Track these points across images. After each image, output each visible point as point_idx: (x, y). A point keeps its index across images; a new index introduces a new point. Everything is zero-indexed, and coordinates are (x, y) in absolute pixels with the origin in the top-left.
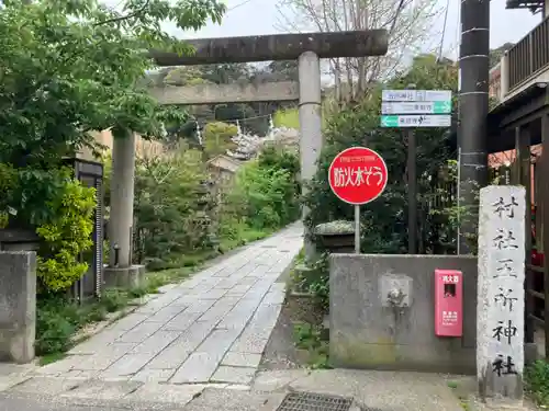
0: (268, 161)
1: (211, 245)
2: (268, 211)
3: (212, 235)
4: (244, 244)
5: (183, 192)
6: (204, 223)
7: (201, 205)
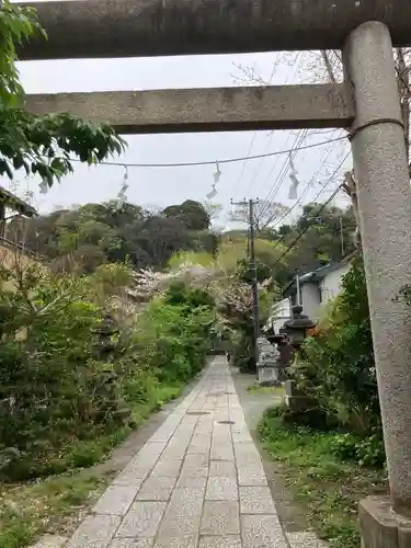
0: (176, 298)
1: (118, 419)
2: (180, 360)
3: (120, 400)
4: (158, 409)
5: (79, 329)
6: (110, 381)
7: (107, 352)
